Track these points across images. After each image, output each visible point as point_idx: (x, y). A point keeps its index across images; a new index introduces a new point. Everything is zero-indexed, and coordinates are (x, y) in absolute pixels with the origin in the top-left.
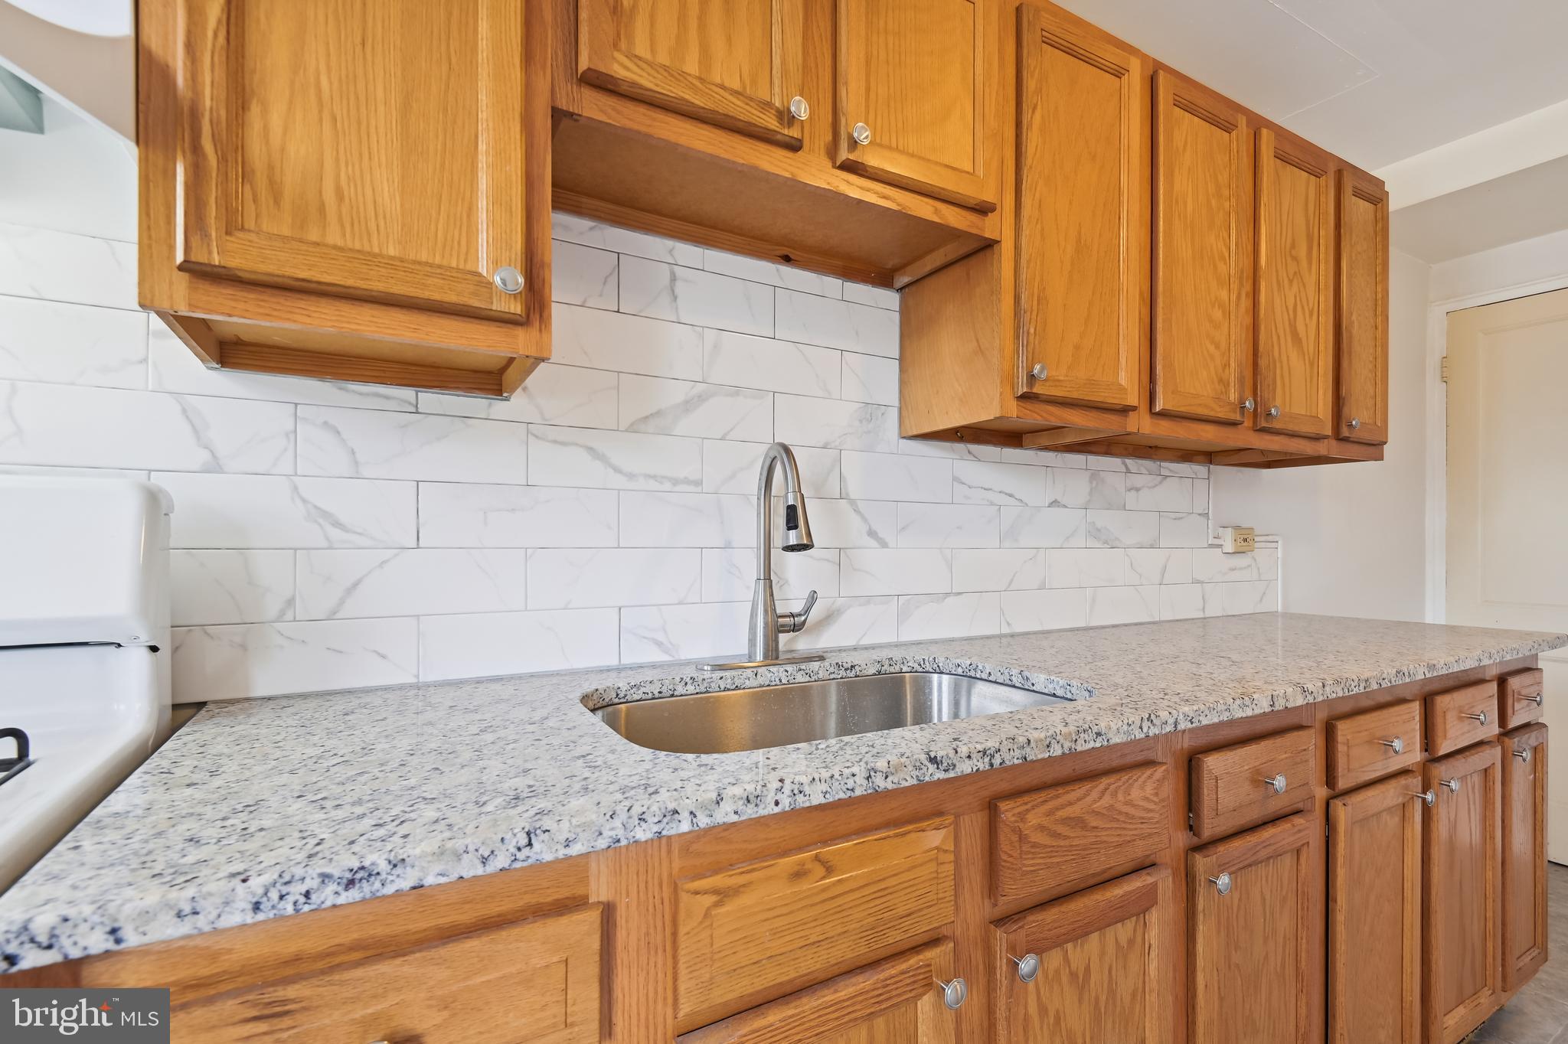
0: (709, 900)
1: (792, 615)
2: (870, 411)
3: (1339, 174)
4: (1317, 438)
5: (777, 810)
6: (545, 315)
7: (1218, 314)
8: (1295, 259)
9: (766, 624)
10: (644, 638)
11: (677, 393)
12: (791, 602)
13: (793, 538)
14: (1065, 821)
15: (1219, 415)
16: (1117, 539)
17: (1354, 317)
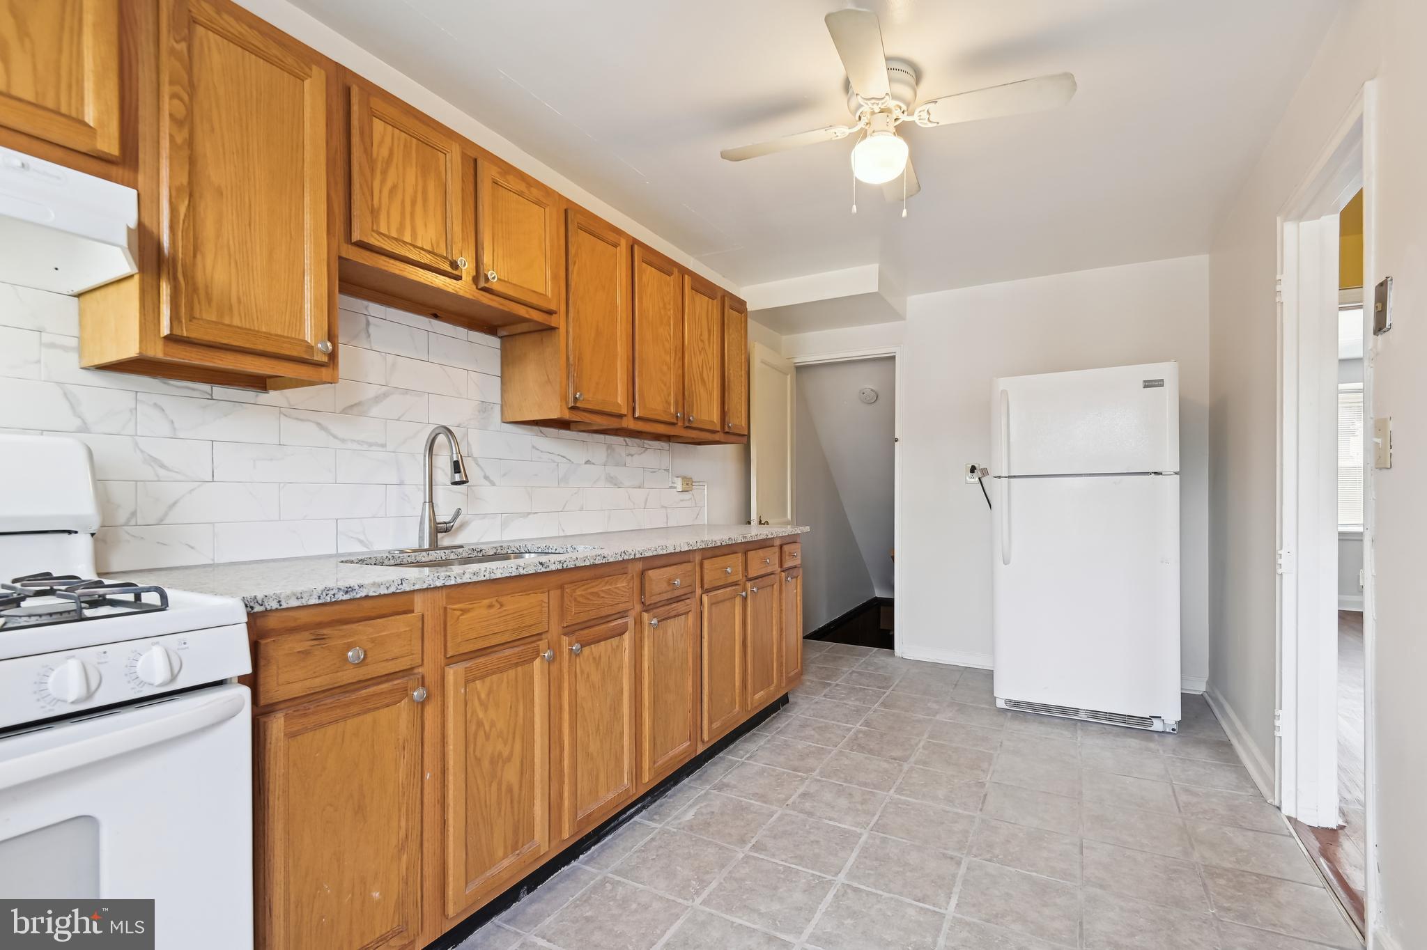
0: (458, 613)
1: (445, 523)
2: (484, 407)
3: (723, 298)
4: (714, 432)
5: (484, 579)
6: (335, 361)
7: (665, 368)
8: (702, 341)
9: (430, 527)
10: (352, 538)
11: (371, 392)
12: (443, 516)
13: (457, 478)
14: (592, 594)
15: (666, 420)
16: (621, 483)
17: (731, 372)
